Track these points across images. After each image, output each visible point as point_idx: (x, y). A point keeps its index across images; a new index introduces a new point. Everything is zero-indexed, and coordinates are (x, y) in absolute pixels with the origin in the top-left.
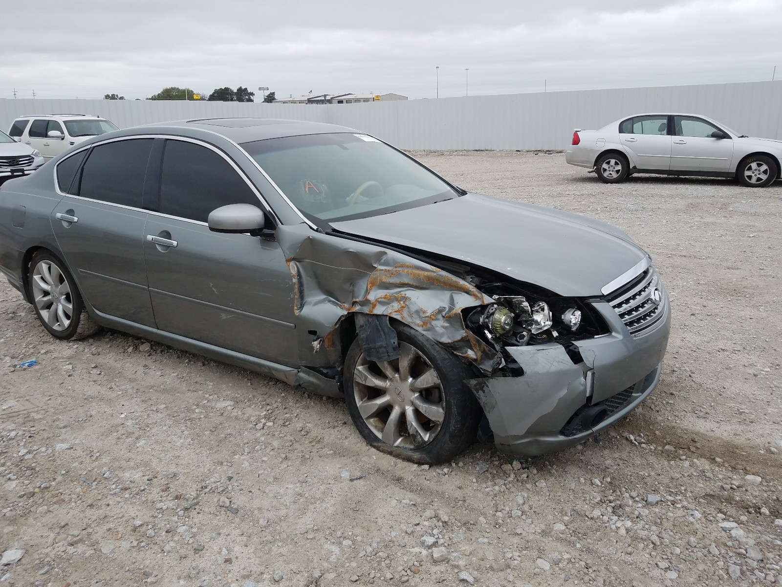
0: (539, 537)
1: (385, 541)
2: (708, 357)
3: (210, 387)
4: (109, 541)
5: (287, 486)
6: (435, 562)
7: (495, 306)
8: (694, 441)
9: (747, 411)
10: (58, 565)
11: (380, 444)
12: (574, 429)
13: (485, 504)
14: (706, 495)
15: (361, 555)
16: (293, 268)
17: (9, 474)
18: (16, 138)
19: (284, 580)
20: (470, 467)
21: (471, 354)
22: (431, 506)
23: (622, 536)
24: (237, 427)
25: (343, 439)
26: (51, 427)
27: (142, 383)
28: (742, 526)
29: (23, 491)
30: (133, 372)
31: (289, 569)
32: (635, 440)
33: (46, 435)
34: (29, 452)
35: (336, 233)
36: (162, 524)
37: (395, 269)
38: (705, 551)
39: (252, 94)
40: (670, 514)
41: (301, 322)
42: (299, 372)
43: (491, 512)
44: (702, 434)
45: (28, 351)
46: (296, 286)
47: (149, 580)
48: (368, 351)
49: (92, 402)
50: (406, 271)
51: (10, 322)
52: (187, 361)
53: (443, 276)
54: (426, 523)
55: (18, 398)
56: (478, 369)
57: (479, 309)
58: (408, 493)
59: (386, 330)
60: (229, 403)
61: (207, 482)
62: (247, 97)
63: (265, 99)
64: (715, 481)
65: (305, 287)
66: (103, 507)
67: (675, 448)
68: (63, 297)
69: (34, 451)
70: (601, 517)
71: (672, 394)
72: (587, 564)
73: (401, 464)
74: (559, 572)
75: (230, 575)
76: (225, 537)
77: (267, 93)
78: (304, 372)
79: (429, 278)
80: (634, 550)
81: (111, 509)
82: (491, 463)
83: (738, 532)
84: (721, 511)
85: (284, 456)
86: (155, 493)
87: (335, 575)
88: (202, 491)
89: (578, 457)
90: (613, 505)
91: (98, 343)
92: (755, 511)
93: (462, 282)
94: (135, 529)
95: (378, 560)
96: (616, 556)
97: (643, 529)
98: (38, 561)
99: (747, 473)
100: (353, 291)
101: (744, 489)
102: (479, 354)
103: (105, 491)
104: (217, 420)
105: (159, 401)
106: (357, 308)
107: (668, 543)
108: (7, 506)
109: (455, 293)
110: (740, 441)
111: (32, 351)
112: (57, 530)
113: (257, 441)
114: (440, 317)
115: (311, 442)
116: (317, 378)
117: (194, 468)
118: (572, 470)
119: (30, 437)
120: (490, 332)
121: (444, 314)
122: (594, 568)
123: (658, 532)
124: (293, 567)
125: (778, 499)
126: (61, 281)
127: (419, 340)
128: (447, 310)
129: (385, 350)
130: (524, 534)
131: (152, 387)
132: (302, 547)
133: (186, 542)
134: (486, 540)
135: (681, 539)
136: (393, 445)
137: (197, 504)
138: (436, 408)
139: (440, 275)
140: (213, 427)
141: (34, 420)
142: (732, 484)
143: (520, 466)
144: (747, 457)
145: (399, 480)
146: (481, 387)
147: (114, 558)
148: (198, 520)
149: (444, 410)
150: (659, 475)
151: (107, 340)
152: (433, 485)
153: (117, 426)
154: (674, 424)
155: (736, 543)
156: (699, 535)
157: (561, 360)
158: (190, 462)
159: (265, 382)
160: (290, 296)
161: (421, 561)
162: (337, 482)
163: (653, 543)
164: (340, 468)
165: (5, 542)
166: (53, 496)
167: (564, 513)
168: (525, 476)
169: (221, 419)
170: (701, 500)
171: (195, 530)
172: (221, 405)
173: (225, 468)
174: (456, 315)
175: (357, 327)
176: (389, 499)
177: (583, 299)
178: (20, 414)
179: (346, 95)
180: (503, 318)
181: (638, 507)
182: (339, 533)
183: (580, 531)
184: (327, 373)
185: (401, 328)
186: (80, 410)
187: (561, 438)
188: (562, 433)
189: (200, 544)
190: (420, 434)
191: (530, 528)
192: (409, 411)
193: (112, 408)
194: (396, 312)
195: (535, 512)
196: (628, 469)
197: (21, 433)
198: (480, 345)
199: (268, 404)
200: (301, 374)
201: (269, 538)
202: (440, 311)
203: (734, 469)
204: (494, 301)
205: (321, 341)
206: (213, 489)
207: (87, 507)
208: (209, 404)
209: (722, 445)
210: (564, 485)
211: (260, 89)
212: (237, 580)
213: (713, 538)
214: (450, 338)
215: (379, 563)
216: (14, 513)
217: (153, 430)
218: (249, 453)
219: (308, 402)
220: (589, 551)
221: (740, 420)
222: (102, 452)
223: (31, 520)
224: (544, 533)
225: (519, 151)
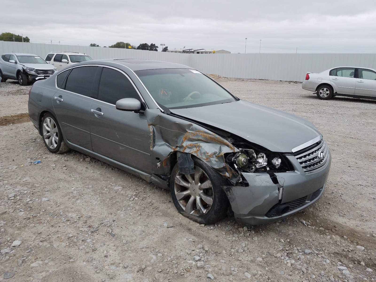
0: (249, 263)
1: (177, 256)
2: (352, 187)
3: (113, 180)
4: (57, 242)
5: (138, 227)
6: (198, 268)
7: (240, 153)
8: (335, 227)
9: (365, 215)
10: (34, 249)
11: (184, 213)
12: (272, 214)
13: (227, 245)
14: (335, 253)
15: (165, 261)
16: (151, 128)
17: (21, 209)
18: (48, 62)
19: (128, 267)
20: (224, 228)
21: (227, 174)
22: (202, 243)
23: (289, 267)
24: (122, 198)
25: (168, 209)
26: (42, 190)
27: (84, 175)
28: (349, 269)
29: (26, 217)
30: (81, 170)
31: (132, 263)
32: (306, 223)
33: (39, 194)
34: (31, 200)
35: (172, 114)
36: (81, 237)
37: (196, 133)
38: (328, 279)
39: (157, 47)
40: (315, 260)
41: (153, 153)
42: (151, 176)
43: (229, 249)
44: (340, 224)
45: (38, 157)
46: (152, 137)
47: (71, 260)
48: (181, 169)
49: (61, 181)
50: (201, 134)
51: (33, 143)
52: (105, 167)
53: (217, 137)
54: (198, 250)
55: (30, 177)
56: (230, 182)
57: (232, 154)
58: (193, 236)
59: (190, 160)
60: (120, 187)
61: (104, 221)
62: (155, 48)
63: (163, 50)
64: (341, 246)
65: (156, 138)
66: (58, 227)
67: (325, 229)
68: (55, 134)
69: (33, 200)
70: (281, 257)
71: (329, 204)
72: (269, 277)
73: (192, 222)
74: (255, 279)
75: (106, 263)
76: (107, 246)
77: (164, 47)
78: (154, 177)
79: (211, 138)
80: (293, 274)
81: (61, 228)
82: (234, 226)
83: (346, 272)
84: (340, 261)
85: (140, 213)
86: (80, 224)
87: (152, 268)
88: (101, 225)
89: (276, 228)
90: (287, 252)
91: (68, 156)
92: (358, 263)
93: (225, 141)
94: (69, 238)
95: (172, 264)
96: (284, 276)
97: (300, 265)
98: (26, 247)
99: (358, 244)
100: (177, 141)
101: (355, 252)
102: (231, 175)
103: (60, 221)
104: (113, 194)
105: (90, 184)
106: (178, 149)
107: (310, 273)
108: (18, 222)
109: (222, 146)
110: (359, 229)
111: (40, 157)
112: (37, 235)
113: (129, 206)
114: (214, 156)
115: (153, 209)
116: (159, 180)
117: (99, 215)
118: (272, 234)
119: (32, 194)
120: (237, 165)
121: (216, 155)
122: (272, 280)
123: (306, 267)
124: (134, 262)
125: (370, 259)
126: (55, 127)
127: (204, 166)
128: (218, 153)
129: (188, 169)
130: (242, 260)
131: (88, 177)
132: (139, 254)
133: (90, 246)
134: (224, 261)
135: (317, 271)
136: (190, 213)
137: (98, 230)
138: (209, 198)
139: (216, 137)
140: (111, 198)
141: (35, 187)
142: (349, 249)
143: (247, 229)
144: (360, 237)
145: (190, 230)
146: (229, 190)
147: (58, 249)
148: (97, 237)
149: (213, 199)
150: (314, 241)
151: (72, 155)
152: (205, 234)
153: (70, 193)
154: (327, 218)
155: (344, 277)
156: (327, 271)
157: (267, 181)
158: (98, 212)
159: (138, 180)
160: (149, 141)
161: (192, 267)
162: (161, 228)
163: (303, 272)
164: (164, 221)
165: (15, 237)
166: (37, 220)
167: (263, 253)
168: (248, 234)
169: (115, 194)
170: (331, 255)
171: (94, 241)
172: (116, 188)
173: (113, 216)
174: (222, 156)
175: (177, 158)
176: (183, 238)
177: (282, 153)
178: (30, 184)
179: (201, 49)
180: (243, 159)
181: (300, 255)
182: (157, 250)
183: (269, 262)
184: (164, 178)
185: (197, 160)
186: (56, 185)
187: (266, 218)
188: (266, 215)
189: (95, 248)
190: (202, 210)
191: (246, 258)
192: (198, 198)
193: (69, 185)
194: (194, 152)
195: (250, 251)
196: (299, 236)
197: (29, 192)
198: (231, 171)
199: (137, 190)
200: (152, 177)
201: (126, 248)
202: (215, 153)
203: (352, 242)
204: (239, 151)
205: (161, 163)
206: (106, 224)
207: (51, 226)
208: (111, 187)
209: (349, 230)
210: (266, 241)
211: (161, 45)
212: (108, 265)
213: (333, 273)
214: (218, 166)
215: (172, 265)
216: (20, 225)
217: (85, 196)
218: (125, 210)
219: (155, 191)
220: (271, 272)
221: (361, 219)
222: (61, 204)
223: (27, 229)
224: (252, 261)
225: (281, 81)
